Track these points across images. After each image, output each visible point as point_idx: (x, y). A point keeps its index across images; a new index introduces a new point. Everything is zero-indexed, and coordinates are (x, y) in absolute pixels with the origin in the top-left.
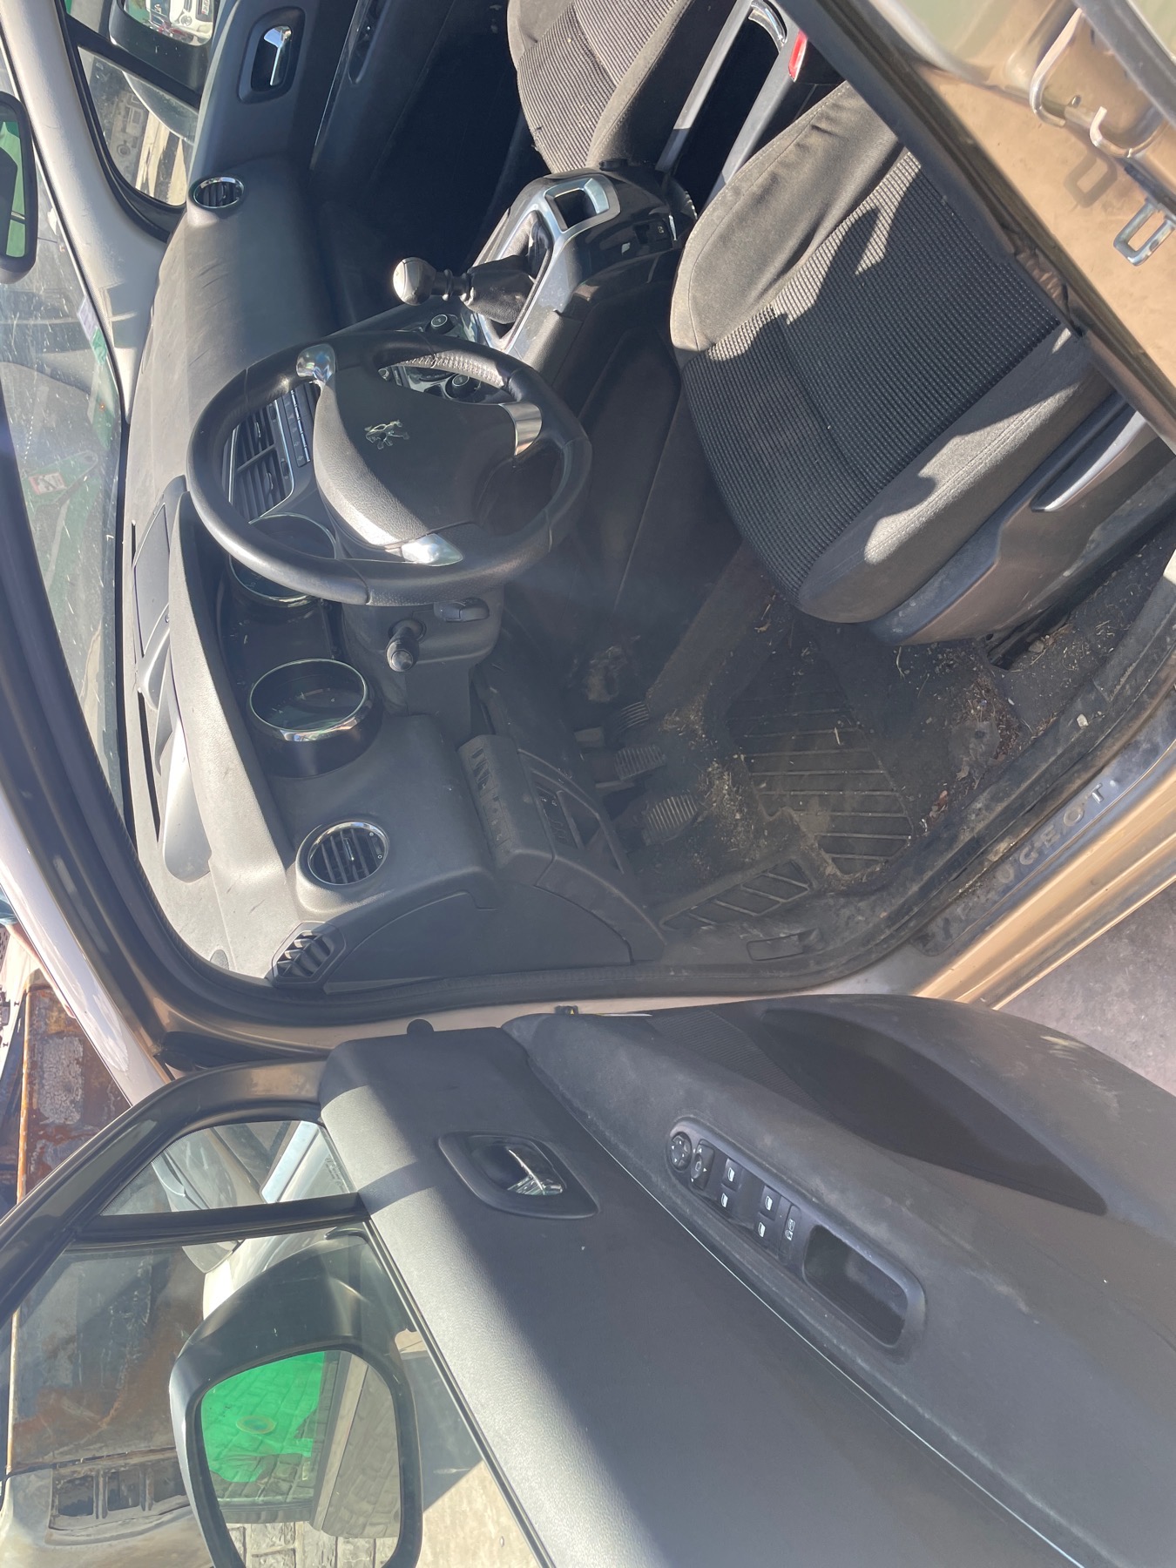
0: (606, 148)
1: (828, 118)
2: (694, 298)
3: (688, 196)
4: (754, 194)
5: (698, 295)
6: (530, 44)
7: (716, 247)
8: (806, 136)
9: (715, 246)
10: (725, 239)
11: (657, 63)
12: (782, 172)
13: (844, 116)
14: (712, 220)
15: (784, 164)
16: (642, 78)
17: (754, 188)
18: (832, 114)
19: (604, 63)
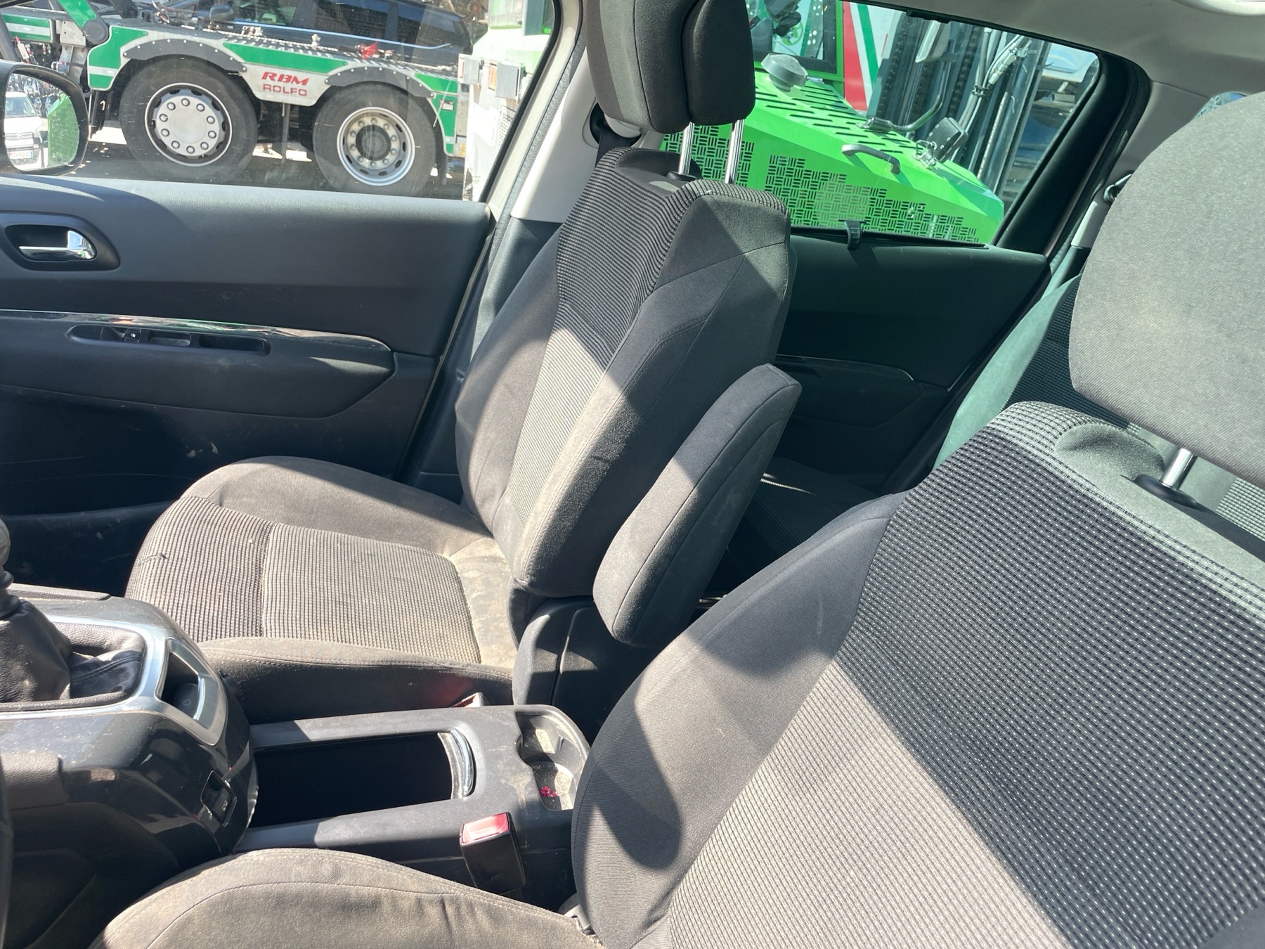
0: (234, 663)
1: (458, 909)
2: (189, 920)
3: (257, 793)
4: (348, 895)
5: (196, 922)
6: (216, 499)
7: (267, 898)
8: (431, 902)
9: (267, 896)
10: (281, 902)
11: (345, 669)
12: (386, 907)
13: (469, 924)
14: (290, 870)
15: (394, 901)
16: (324, 661)
17: (353, 890)
18: (464, 909)
19: (266, 590)
